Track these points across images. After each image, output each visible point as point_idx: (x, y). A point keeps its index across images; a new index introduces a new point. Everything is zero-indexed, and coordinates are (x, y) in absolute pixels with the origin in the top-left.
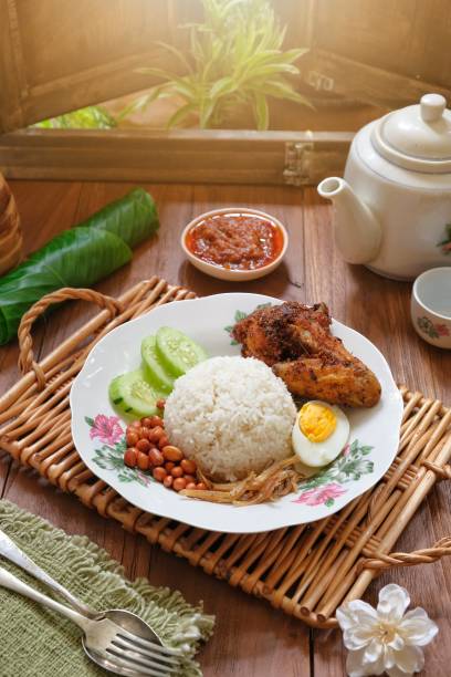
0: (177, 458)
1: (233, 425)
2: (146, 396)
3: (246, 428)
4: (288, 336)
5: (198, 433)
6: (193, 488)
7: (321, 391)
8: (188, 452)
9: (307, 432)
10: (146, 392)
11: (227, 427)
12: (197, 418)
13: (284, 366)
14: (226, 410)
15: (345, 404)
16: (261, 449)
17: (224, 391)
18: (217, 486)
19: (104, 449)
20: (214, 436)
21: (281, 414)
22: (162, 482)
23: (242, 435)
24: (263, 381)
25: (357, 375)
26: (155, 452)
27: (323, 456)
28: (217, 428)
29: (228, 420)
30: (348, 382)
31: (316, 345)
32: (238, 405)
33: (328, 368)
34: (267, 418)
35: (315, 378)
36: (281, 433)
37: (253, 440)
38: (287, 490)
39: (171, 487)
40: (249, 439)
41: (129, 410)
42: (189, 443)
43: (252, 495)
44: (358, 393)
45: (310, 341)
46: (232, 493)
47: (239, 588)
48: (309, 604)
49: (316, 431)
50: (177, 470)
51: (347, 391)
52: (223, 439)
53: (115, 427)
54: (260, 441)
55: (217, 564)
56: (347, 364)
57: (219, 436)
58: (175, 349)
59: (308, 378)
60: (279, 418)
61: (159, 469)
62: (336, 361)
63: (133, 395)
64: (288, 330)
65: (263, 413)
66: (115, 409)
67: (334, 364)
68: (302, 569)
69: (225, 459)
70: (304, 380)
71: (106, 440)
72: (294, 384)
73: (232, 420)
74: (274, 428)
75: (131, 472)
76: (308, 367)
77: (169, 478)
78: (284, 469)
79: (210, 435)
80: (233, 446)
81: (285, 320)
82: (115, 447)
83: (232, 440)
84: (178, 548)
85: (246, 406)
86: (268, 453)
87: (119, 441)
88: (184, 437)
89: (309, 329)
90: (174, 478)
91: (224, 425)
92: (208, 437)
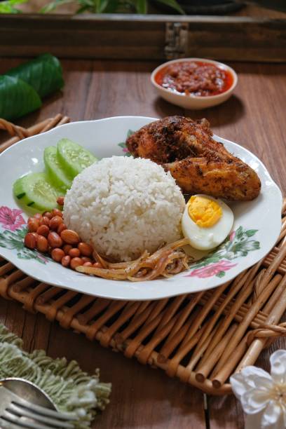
0: (74, 240)
1: (127, 207)
2: (47, 194)
3: (140, 211)
4: (175, 141)
5: (94, 217)
6: (89, 266)
7: (206, 185)
8: (86, 235)
9: (196, 218)
10: (48, 191)
11: (121, 210)
12: (94, 203)
13: (173, 165)
14: (120, 195)
15: (229, 197)
16: (153, 231)
17: (118, 180)
18: (112, 265)
19: (5, 233)
20: (109, 219)
21: (171, 201)
22: (60, 262)
23: (136, 217)
24: (153, 173)
25: (239, 170)
26: (55, 235)
27: (211, 239)
28: (112, 211)
29: (122, 203)
30: (231, 176)
31: (201, 146)
32: (131, 190)
33: (213, 164)
34: (159, 203)
35: (201, 174)
36: (171, 218)
37: (146, 223)
38: (178, 270)
39: (69, 266)
40: (143, 221)
41: (31, 204)
42: (86, 227)
43: (146, 272)
44: (239, 186)
45: (195, 143)
46: (127, 270)
47: (134, 359)
48: (204, 370)
49: (203, 218)
50: (74, 250)
51: (230, 185)
52: (118, 222)
53: (17, 218)
54: (153, 223)
55: (113, 337)
56: (230, 161)
57: (114, 220)
58: (74, 157)
59: (194, 173)
60: (169, 204)
61: (58, 250)
62: (219, 160)
63: (36, 191)
64: (175, 136)
65: (156, 199)
66: (19, 204)
67: (217, 161)
68: (195, 341)
69: (119, 240)
70: (191, 175)
71: (8, 226)
72: (182, 180)
73: (126, 203)
74: (166, 212)
75: (31, 252)
76: (195, 164)
77: (67, 258)
78: (176, 251)
79: (105, 217)
80: (126, 227)
81: (172, 127)
82: (16, 233)
83: (126, 222)
84: (75, 323)
85: (139, 191)
86: (160, 235)
87: (20, 229)
88: (82, 222)
89: (194, 134)
90: (72, 257)
91: (119, 207)
92: (103, 220)
